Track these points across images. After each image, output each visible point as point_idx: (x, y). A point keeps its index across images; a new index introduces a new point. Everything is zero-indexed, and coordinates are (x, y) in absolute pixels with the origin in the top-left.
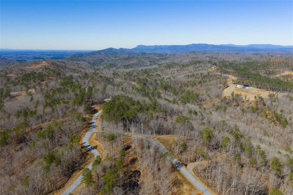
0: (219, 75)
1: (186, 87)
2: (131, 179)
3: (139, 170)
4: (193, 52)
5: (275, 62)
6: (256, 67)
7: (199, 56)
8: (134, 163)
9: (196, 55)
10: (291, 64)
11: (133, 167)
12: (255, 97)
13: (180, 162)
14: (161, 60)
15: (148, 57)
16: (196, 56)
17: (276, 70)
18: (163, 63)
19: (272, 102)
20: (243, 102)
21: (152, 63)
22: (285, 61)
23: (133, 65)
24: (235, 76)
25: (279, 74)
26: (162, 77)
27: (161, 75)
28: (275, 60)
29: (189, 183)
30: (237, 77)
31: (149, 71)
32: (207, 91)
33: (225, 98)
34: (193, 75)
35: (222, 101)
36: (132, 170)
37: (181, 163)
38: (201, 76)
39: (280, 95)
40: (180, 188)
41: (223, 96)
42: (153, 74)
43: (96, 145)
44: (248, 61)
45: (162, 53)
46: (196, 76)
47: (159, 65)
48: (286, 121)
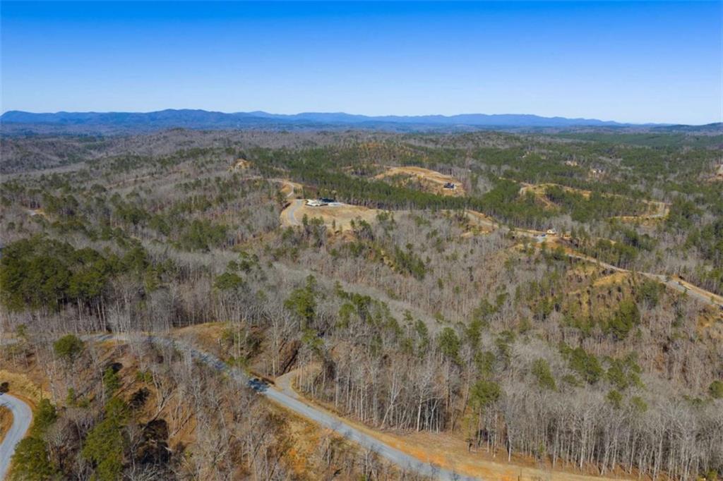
0: (260, 181)
1: (187, 212)
2: (145, 446)
3: (162, 418)
4: (177, 129)
5: (369, 149)
6: (333, 160)
7: (194, 137)
8: (143, 404)
9: (186, 136)
10: (399, 151)
11: (144, 412)
12: (353, 223)
13: (257, 377)
14: (92, 151)
15: (52, 144)
16: (187, 139)
17: (376, 165)
18: (97, 157)
19: (386, 230)
20: (329, 235)
21: (66, 159)
22: (387, 147)
23: (7, 166)
24: (295, 181)
25: (381, 172)
26: (113, 192)
27: (107, 187)
28: (368, 145)
29: (297, 418)
30: (300, 183)
31: (66, 179)
32: (243, 217)
33: (290, 230)
34: (198, 183)
35: (284, 238)
36: (142, 422)
37: (260, 379)
38: (218, 184)
39: (397, 215)
40: (282, 432)
41: (284, 226)
42: (83, 186)
43: (5, 381)
44: (314, 148)
45: (85, 133)
46: (206, 185)
47: (89, 162)
48: (421, 264)
